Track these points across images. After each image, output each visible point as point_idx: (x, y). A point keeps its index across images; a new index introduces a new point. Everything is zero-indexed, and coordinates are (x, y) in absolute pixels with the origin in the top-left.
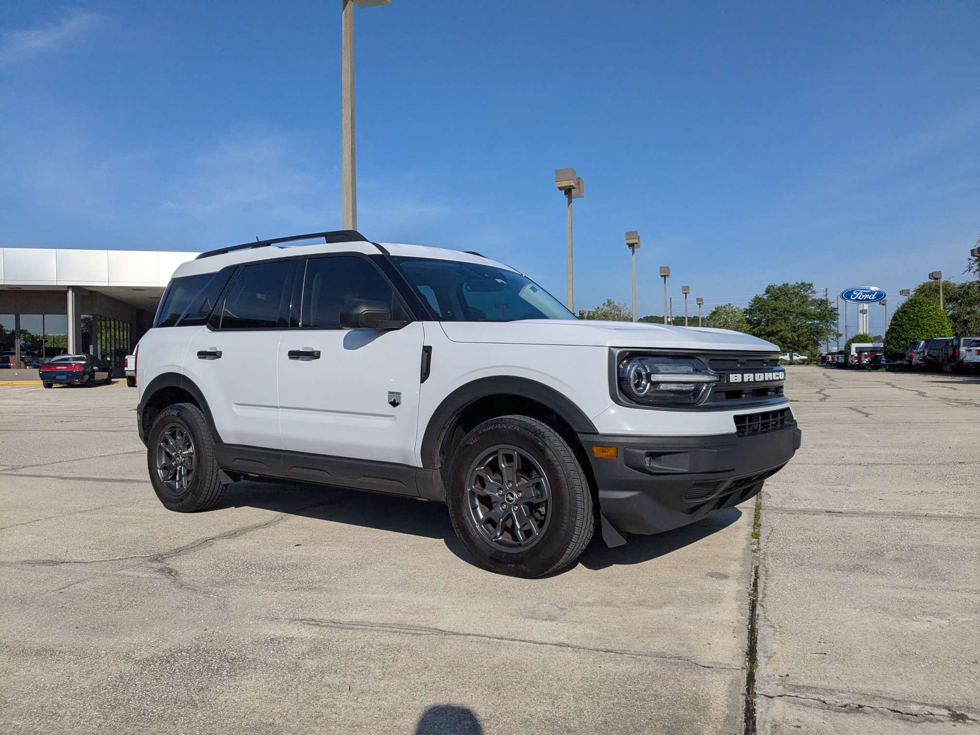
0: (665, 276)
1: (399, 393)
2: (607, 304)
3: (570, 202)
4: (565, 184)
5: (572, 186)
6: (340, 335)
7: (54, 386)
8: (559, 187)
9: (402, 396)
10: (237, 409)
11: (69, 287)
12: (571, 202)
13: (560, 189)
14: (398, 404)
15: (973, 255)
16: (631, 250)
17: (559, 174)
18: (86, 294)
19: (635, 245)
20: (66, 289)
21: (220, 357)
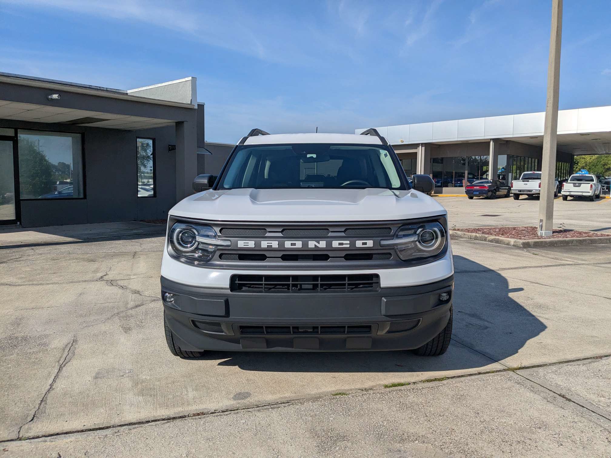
7: (474, 198)
11: (491, 139)
18: (504, 143)
20: (489, 141)
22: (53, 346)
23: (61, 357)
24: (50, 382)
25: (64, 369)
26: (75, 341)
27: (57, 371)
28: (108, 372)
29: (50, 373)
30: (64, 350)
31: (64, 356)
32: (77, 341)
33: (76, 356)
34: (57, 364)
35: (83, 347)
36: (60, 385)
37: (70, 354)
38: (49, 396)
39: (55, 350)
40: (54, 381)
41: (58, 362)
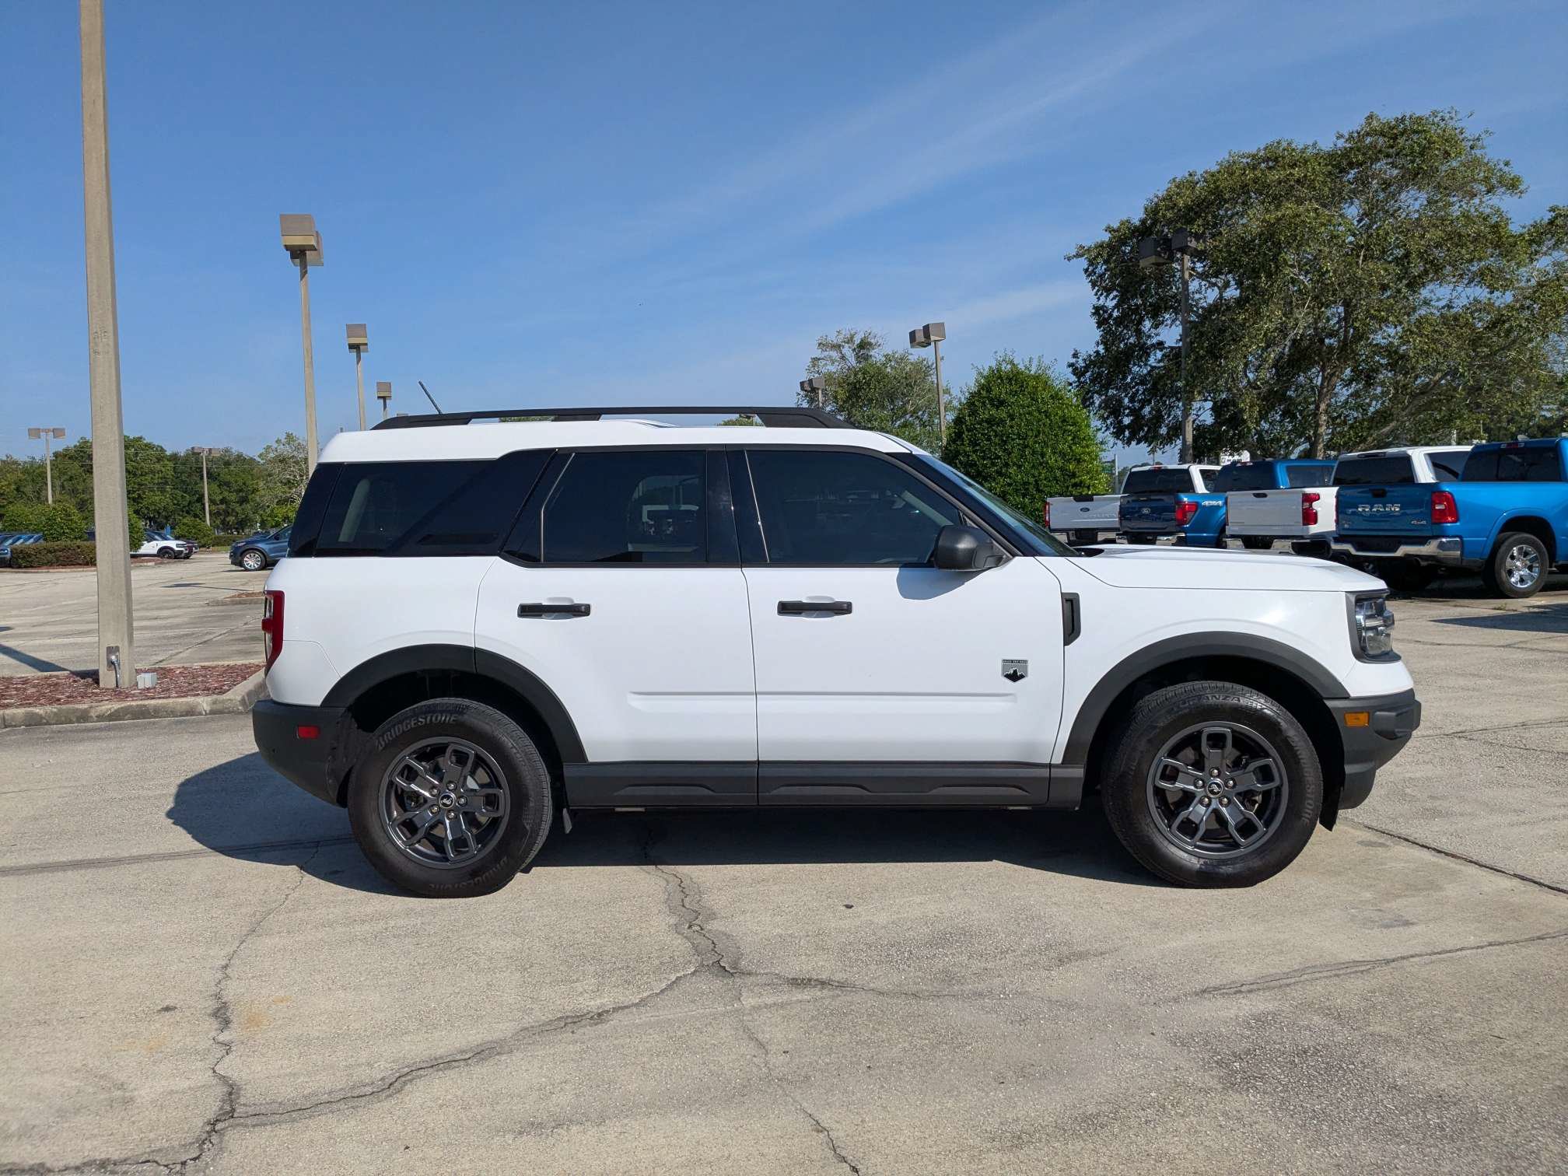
0: (384, 398)
1: (1025, 662)
2: (283, 441)
3: (304, 274)
4: (297, 241)
5: (313, 245)
6: (889, 576)
8: (286, 246)
9: (1030, 665)
10: (637, 702)
12: (306, 272)
13: (287, 247)
14: (1022, 677)
15: (803, 388)
16: (355, 354)
17: (288, 223)
19: (361, 347)
21: (588, 614)
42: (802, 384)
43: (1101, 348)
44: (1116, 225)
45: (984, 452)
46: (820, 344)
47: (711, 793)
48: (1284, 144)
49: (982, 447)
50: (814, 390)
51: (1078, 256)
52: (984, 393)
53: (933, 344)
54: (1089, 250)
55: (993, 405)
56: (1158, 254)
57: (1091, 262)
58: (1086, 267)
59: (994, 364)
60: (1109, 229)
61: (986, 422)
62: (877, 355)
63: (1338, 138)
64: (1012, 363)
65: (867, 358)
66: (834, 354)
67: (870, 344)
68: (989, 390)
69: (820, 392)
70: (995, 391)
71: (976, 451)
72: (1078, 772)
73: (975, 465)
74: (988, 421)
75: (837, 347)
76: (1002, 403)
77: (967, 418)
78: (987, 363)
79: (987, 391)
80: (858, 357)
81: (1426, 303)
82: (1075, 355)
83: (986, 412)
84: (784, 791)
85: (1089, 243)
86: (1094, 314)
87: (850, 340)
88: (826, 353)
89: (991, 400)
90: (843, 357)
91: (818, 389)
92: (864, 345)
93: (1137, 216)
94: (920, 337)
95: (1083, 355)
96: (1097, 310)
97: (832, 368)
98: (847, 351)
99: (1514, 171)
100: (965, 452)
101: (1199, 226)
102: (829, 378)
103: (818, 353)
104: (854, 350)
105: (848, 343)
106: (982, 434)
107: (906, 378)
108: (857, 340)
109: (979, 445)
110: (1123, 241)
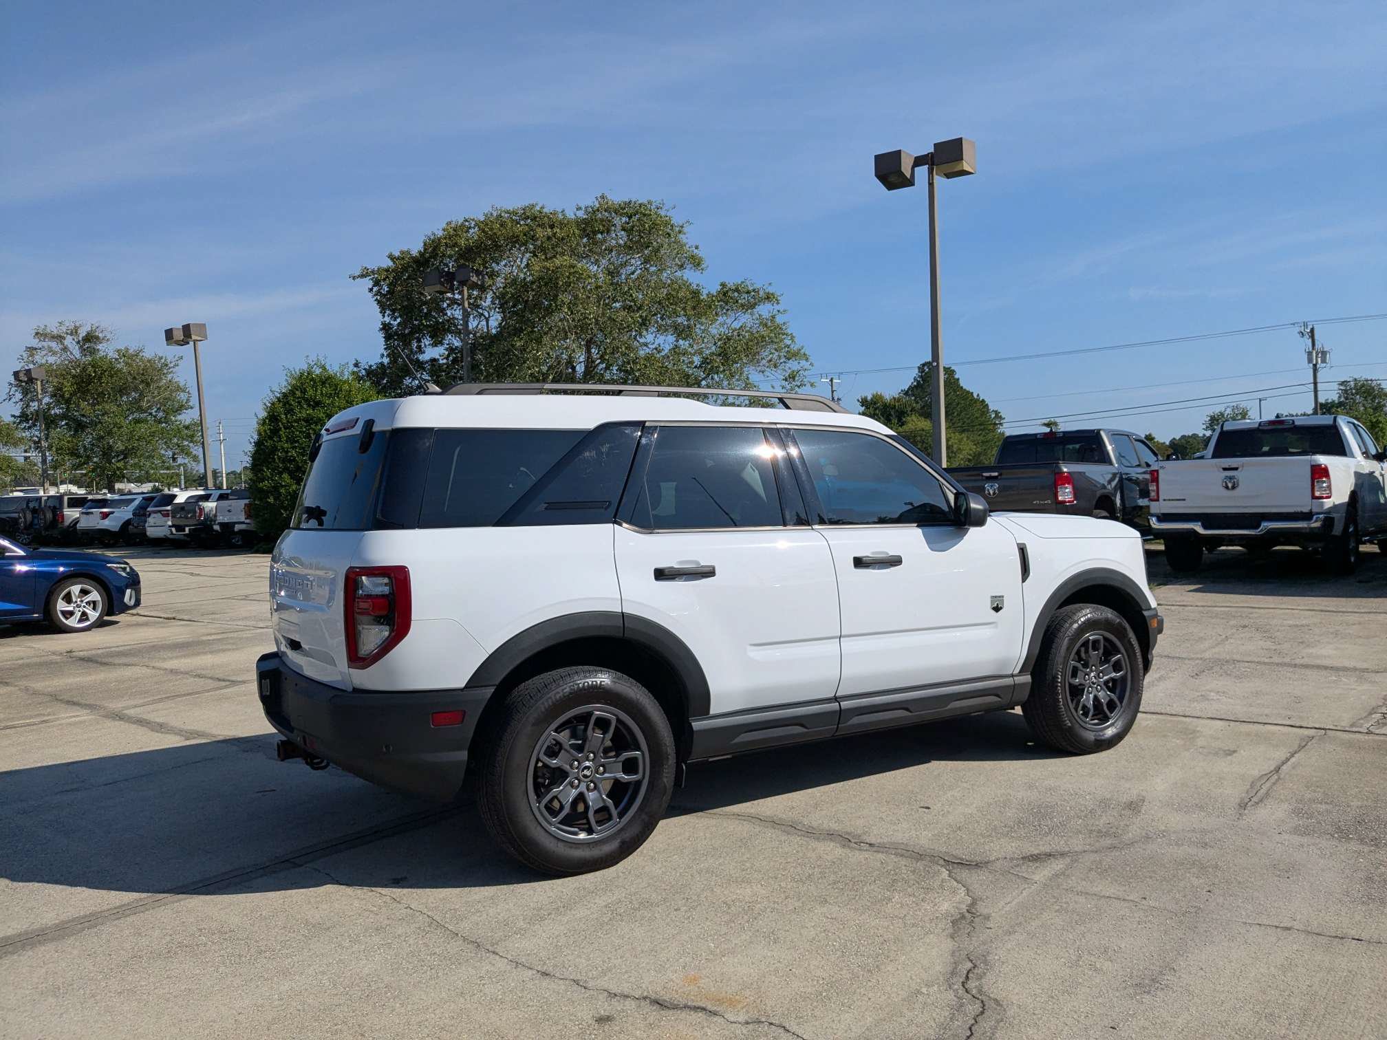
1: (1002, 597)
10: (754, 653)
14: (1001, 608)
22: (1285, 806)
23: (1274, 784)
24: (1293, 760)
25: (1272, 768)
26: (1243, 806)
27: (1284, 767)
28: (1216, 754)
29: (1293, 768)
30: (1267, 794)
31: (1268, 784)
32: (1239, 805)
33: (1251, 780)
34: (1282, 776)
35: (1233, 793)
36: (1281, 754)
37: (1259, 784)
38: (1296, 747)
39: (1282, 797)
40: (1288, 760)
41: (1279, 778)
42: (16, 374)
43: (386, 361)
44: (397, 254)
45: (303, 448)
46: (37, 334)
47: (805, 730)
48: (538, 208)
49: (301, 444)
50: (31, 380)
51: (362, 276)
52: (298, 393)
53: (192, 343)
54: (373, 272)
55: (309, 405)
56: (442, 284)
57: (377, 283)
58: (370, 287)
59: (305, 367)
60: (391, 257)
61: (303, 420)
62: (107, 350)
63: (577, 209)
64: (323, 367)
65: (93, 352)
66: (53, 345)
67: (97, 338)
68: (304, 391)
69: (39, 383)
70: (310, 392)
71: (296, 447)
72: (1027, 678)
73: (294, 460)
74: (306, 420)
75: (59, 338)
76: (318, 404)
77: (283, 416)
78: (300, 366)
79: (301, 392)
80: (82, 350)
81: (646, 345)
82: (356, 365)
83: (304, 411)
84: (856, 720)
85: (373, 266)
86: (381, 329)
87: (74, 332)
88: (45, 344)
89: (307, 400)
90: (65, 349)
91: (37, 379)
92: (90, 338)
93: (416, 248)
94: (179, 335)
95: (364, 365)
96: (386, 327)
97: (51, 359)
98: (69, 341)
99: (700, 253)
100: (283, 448)
101: (479, 264)
102: (50, 370)
103: (35, 343)
104: (78, 342)
105: (71, 334)
106: (300, 432)
107: (143, 374)
108: (82, 333)
109: (297, 441)
110: (405, 269)
